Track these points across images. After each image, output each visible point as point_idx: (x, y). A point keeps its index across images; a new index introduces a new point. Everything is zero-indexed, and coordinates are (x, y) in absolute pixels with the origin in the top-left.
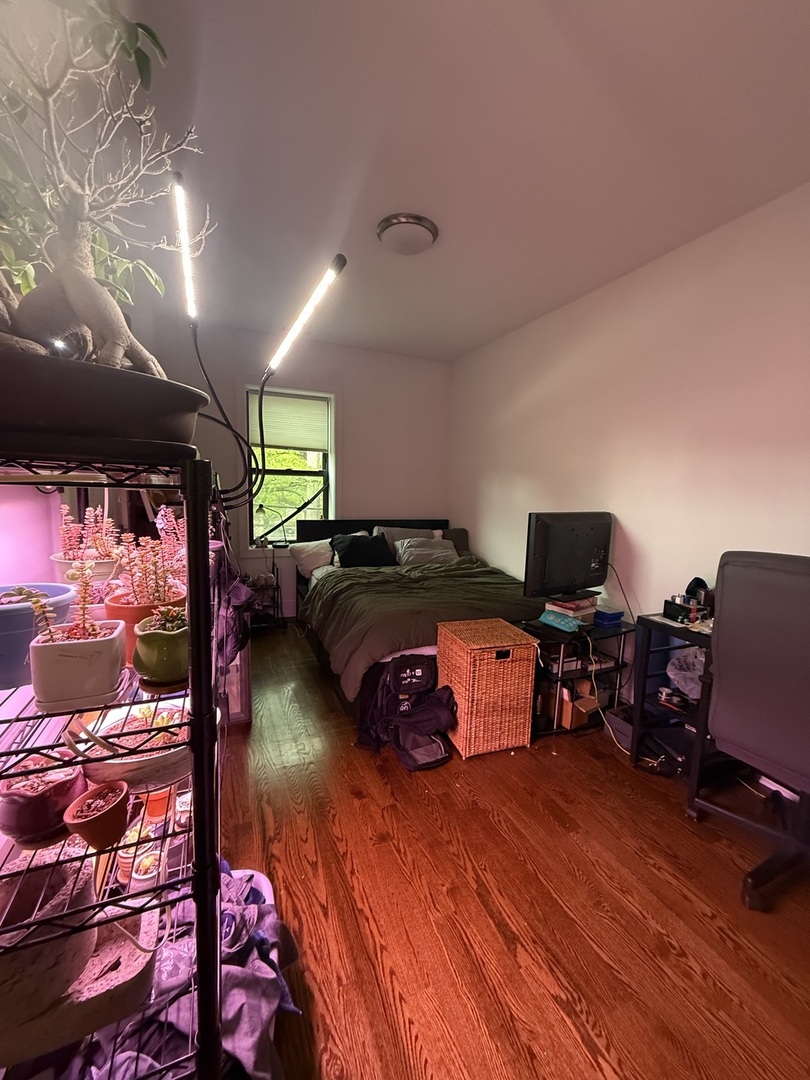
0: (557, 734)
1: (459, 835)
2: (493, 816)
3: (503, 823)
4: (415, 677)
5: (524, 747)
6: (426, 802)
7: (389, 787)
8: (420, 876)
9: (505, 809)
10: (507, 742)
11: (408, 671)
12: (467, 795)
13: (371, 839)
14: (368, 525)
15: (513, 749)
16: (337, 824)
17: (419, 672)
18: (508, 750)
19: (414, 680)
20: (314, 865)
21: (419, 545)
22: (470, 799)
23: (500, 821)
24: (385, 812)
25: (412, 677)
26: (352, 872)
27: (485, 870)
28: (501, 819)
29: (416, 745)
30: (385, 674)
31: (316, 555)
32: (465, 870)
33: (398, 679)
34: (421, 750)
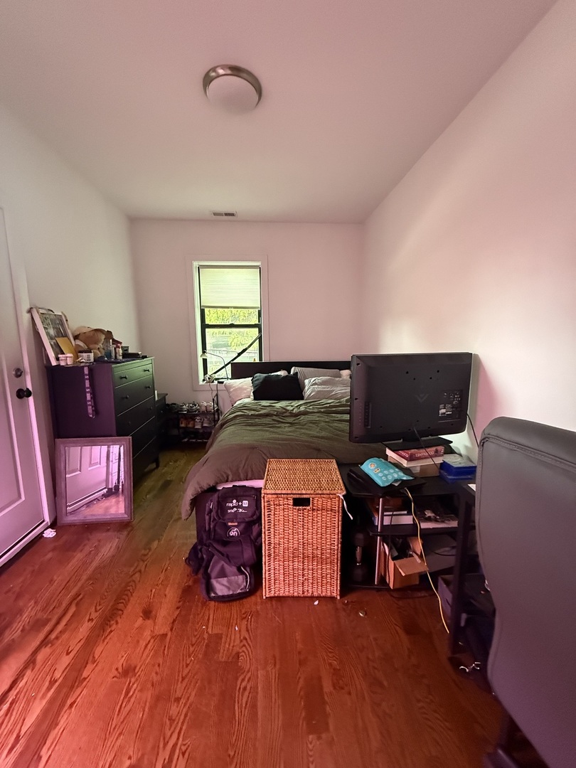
0: (378, 590)
1: (193, 694)
2: (243, 680)
3: (246, 693)
4: (241, 507)
5: (332, 598)
6: (194, 640)
7: (177, 612)
8: (120, 734)
9: (261, 673)
10: (311, 590)
11: (234, 501)
12: (238, 641)
13: (117, 669)
14: (287, 366)
15: (318, 598)
16: (105, 643)
17: (245, 504)
18: (313, 598)
19: (240, 510)
20: (52, 682)
21: (323, 383)
22: (237, 649)
23: (245, 689)
24: (152, 641)
25: (238, 507)
26: (71, 705)
27: (184, 754)
28: (248, 688)
29: (222, 574)
30: (209, 502)
31: (241, 389)
32: (165, 745)
33: (222, 507)
34: (224, 581)
